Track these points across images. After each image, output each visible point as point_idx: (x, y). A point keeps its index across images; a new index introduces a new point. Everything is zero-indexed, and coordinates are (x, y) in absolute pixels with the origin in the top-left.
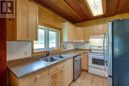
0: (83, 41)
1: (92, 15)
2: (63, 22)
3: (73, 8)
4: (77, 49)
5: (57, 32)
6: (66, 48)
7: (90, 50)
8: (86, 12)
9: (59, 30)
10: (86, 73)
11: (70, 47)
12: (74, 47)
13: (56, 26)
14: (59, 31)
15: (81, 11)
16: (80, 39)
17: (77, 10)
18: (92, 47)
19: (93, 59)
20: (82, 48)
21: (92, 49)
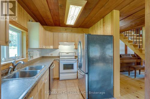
0: (52, 47)
1: (65, 23)
2: (30, 21)
3: (50, 10)
4: (43, 57)
5: (20, 33)
6: (32, 57)
7: (59, 57)
8: (61, 18)
9: (25, 30)
10: (57, 81)
11: (37, 55)
12: (40, 55)
13: (21, 24)
14: (25, 32)
15: (57, 16)
16: (49, 45)
17: (53, 13)
18: (60, 53)
19: (64, 65)
20: (50, 55)
21: (60, 55)
